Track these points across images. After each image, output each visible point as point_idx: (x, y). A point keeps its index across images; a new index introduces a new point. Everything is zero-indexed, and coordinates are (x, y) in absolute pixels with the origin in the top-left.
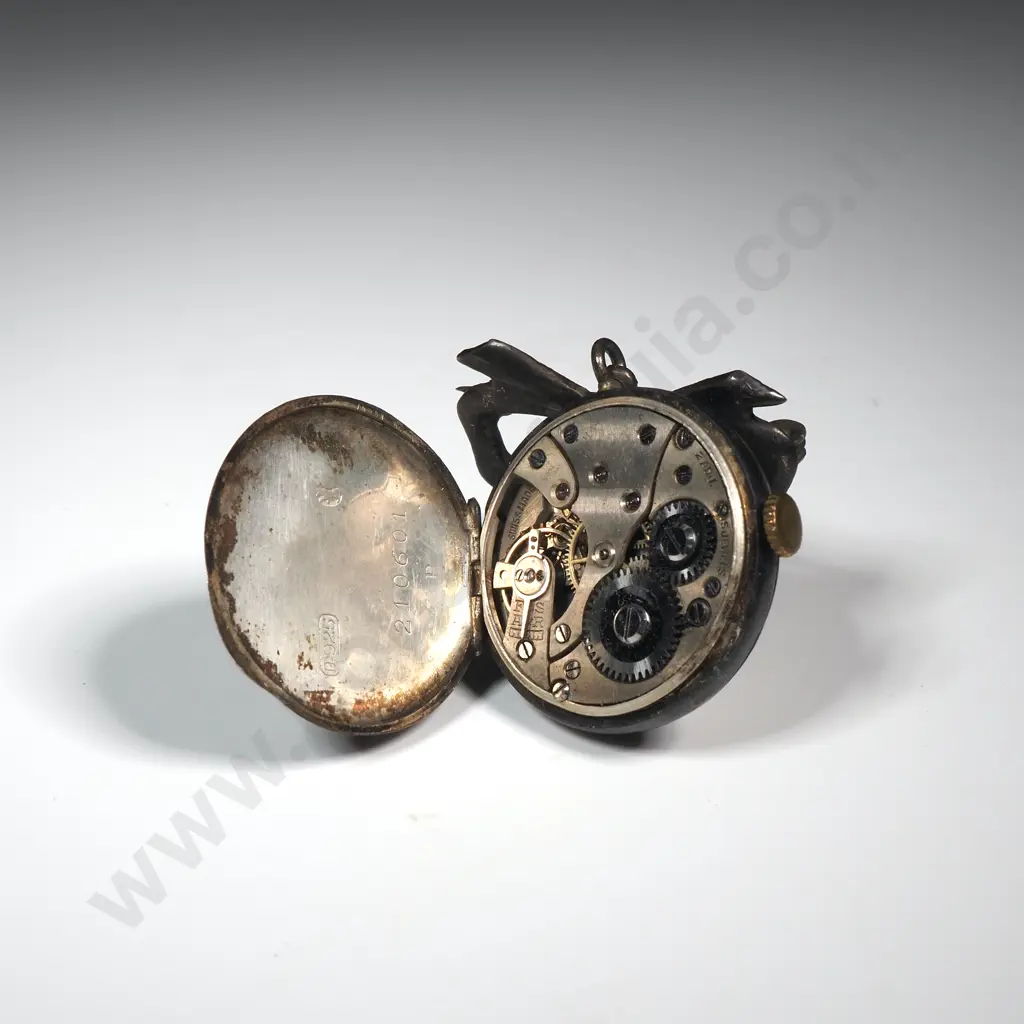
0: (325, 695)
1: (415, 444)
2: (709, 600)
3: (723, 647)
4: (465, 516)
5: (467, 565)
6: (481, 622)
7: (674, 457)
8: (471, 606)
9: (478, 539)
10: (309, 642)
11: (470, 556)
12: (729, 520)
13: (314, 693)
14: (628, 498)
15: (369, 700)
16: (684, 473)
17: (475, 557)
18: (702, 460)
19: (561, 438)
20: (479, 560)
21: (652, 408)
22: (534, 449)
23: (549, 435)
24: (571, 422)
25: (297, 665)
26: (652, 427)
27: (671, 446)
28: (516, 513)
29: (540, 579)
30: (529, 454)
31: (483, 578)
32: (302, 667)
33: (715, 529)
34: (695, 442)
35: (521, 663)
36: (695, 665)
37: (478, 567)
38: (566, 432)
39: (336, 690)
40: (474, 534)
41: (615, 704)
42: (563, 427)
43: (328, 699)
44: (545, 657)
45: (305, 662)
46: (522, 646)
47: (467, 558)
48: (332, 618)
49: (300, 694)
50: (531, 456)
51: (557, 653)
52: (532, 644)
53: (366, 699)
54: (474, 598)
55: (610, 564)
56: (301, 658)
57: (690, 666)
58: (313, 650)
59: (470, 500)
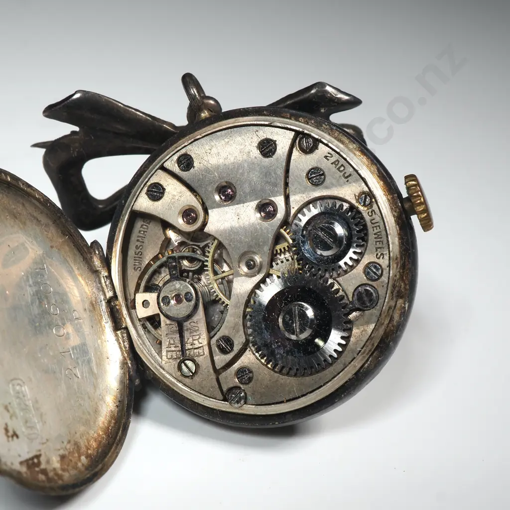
0: (36, 461)
1: (38, 200)
2: (374, 284)
3: (395, 323)
4: (92, 258)
5: (103, 303)
6: (133, 352)
7: (302, 162)
8: (118, 340)
9: (109, 276)
10: (8, 411)
11: (105, 294)
12: (375, 207)
13: (27, 461)
14: (261, 208)
15: (69, 453)
16: (316, 176)
17: (110, 294)
18: (333, 160)
19: (176, 169)
20: (115, 297)
21: (267, 123)
22: (149, 184)
23: (163, 168)
24: (183, 151)
25: (5, 438)
26: (271, 140)
27: (296, 153)
28: (137, 247)
29: (189, 300)
30: (146, 189)
31: (125, 311)
32: (10, 439)
33: (362, 218)
34: (321, 145)
35: (187, 381)
36: (373, 344)
37: (117, 303)
38: (179, 161)
39: (42, 452)
40: (104, 273)
41: (299, 397)
42: (175, 157)
43: (39, 464)
44: (212, 371)
45: (11, 433)
46: (183, 365)
47: (102, 297)
48: (19, 382)
49: (17, 467)
50: (148, 191)
51: (223, 364)
52: (194, 361)
53: (67, 453)
54: (119, 332)
55: (259, 272)
56: (7, 430)
57: (370, 347)
58: (14, 418)
59: (92, 243)
